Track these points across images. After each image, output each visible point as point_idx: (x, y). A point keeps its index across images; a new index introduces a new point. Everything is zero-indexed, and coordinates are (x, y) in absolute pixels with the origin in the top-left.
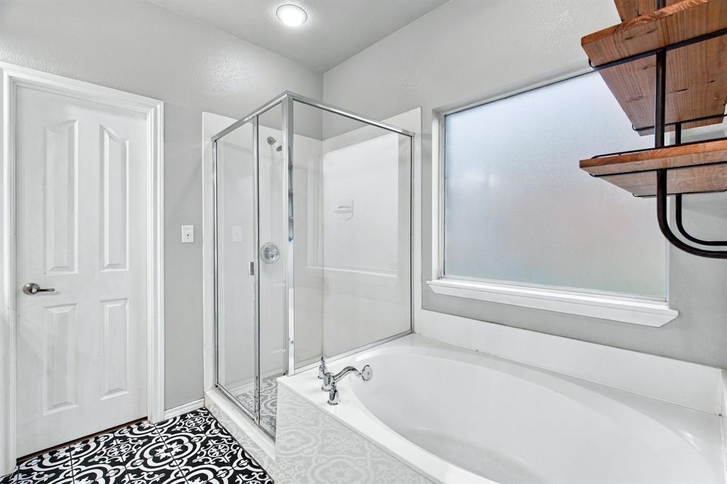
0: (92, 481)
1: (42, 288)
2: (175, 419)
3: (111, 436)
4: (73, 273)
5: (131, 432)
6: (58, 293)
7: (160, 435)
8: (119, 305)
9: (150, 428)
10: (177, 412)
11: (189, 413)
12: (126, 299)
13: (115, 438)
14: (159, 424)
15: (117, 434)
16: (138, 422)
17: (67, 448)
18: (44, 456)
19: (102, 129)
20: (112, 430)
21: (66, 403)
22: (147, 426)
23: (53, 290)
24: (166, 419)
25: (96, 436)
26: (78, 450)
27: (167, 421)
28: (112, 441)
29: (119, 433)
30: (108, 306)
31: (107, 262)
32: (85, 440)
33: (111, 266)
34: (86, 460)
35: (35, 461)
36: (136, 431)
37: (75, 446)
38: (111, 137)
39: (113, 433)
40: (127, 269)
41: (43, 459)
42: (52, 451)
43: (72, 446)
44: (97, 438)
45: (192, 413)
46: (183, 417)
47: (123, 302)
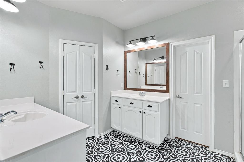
0: (186, 154)
1: (180, 97)
2: (219, 154)
3: (196, 145)
4: (187, 94)
5: (202, 148)
6: (183, 99)
7: (211, 156)
8: (199, 105)
9: (208, 151)
10: (221, 153)
11: (226, 156)
12: (202, 104)
13: (197, 147)
14: (212, 152)
15: (198, 146)
16: (206, 147)
17: (185, 141)
18: (180, 140)
19: (194, 51)
20: (197, 144)
21: (185, 129)
22: (208, 150)
23: (182, 98)
24: (215, 152)
25: (193, 143)
26: (187, 143)
27: (216, 153)
28: (196, 147)
29: (199, 146)
30: (196, 105)
31: (196, 92)
32: (190, 142)
33: (197, 93)
34: (188, 147)
35: (178, 140)
36: (203, 148)
37: (187, 142)
38: (197, 53)
39: (197, 145)
40: (202, 95)
41: (179, 140)
42: (182, 140)
43: (186, 141)
44: (192, 143)
45: (227, 157)
46: (223, 156)
47: (200, 105)
